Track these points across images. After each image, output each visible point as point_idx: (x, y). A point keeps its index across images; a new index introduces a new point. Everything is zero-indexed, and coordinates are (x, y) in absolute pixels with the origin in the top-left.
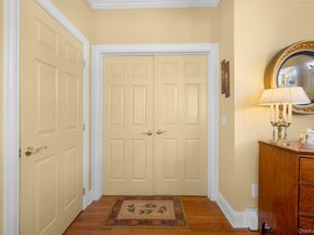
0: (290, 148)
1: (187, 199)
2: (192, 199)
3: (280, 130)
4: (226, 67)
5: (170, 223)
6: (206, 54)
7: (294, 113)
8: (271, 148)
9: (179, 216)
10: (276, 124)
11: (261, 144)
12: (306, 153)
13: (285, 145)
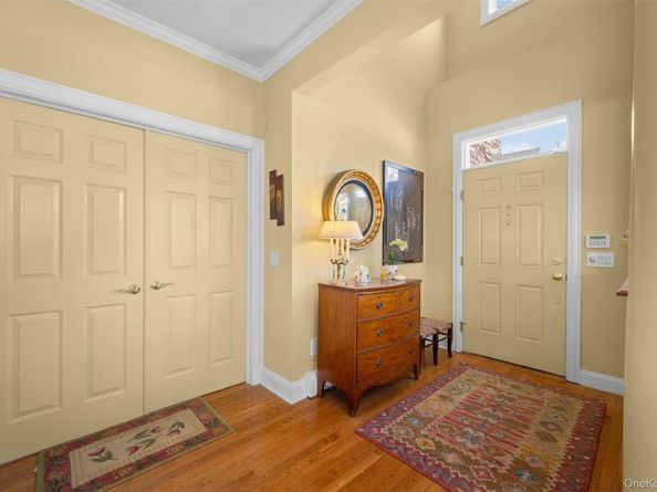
0: (348, 287)
1: (216, 396)
2: (223, 394)
3: (339, 269)
4: (276, 181)
5: (201, 439)
6: (245, 151)
7: (351, 249)
8: (331, 290)
9: (212, 424)
10: (336, 262)
11: (321, 286)
12: (362, 290)
13: (343, 285)
